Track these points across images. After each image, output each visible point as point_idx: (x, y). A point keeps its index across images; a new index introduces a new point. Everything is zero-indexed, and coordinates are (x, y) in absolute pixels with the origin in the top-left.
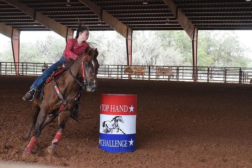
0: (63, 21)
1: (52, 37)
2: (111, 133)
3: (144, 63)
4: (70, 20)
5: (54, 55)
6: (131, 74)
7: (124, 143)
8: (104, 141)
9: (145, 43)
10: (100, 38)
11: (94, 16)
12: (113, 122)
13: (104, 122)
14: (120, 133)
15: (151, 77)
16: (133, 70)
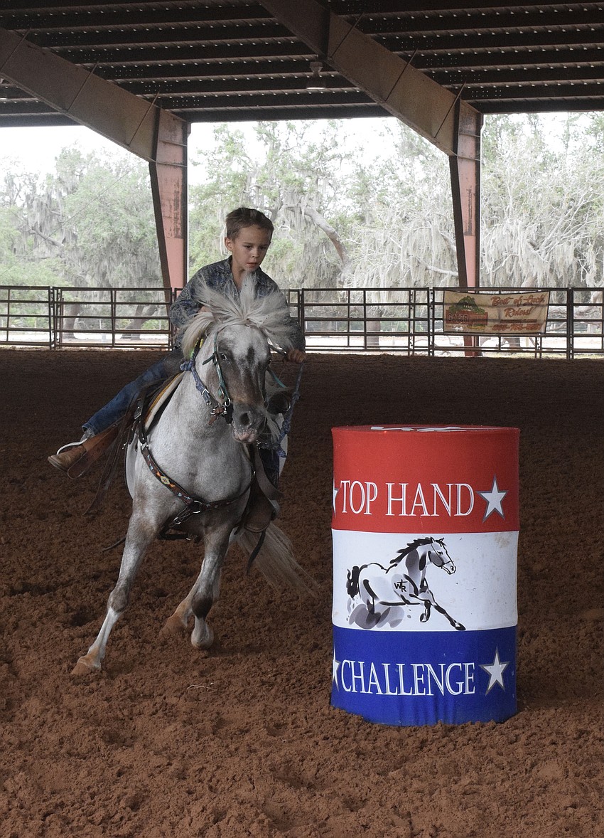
0: (132, 72)
1: (84, 156)
2: (393, 625)
3: (540, 278)
4: (166, 71)
5: (94, 245)
6: (479, 329)
7: (457, 676)
8: (357, 666)
9: (545, 175)
10: (320, 156)
11: (286, 44)
12: (402, 569)
13: (356, 571)
14: (438, 624)
15: (579, 343)
16: (486, 310)
